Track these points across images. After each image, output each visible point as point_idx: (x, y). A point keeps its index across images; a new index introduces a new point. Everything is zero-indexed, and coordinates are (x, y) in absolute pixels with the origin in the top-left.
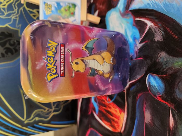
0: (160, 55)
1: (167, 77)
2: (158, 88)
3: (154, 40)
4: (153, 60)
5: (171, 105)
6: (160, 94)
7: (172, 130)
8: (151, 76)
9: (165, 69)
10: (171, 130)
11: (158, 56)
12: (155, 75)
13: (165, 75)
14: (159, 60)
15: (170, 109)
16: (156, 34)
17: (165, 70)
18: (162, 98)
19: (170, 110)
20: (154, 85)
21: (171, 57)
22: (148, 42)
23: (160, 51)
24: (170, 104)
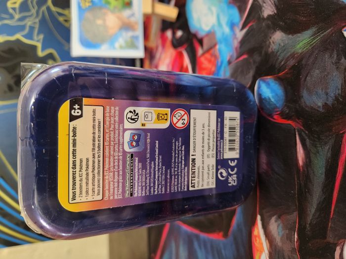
0: (272, 39)
1: (287, 74)
2: (275, 100)
3: (262, 17)
4: (263, 52)
5: (298, 123)
6: (278, 110)
7: (304, 170)
8: (261, 82)
9: (282, 61)
10: (301, 170)
11: (270, 43)
12: (267, 79)
13: (283, 72)
14: (272, 49)
15: (296, 131)
16: (264, 5)
17: (283, 63)
18: (282, 116)
19: (297, 133)
20: (267, 98)
21: (290, 36)
22: (254, 24)
23: (273, 33)
24: (295, 123)
